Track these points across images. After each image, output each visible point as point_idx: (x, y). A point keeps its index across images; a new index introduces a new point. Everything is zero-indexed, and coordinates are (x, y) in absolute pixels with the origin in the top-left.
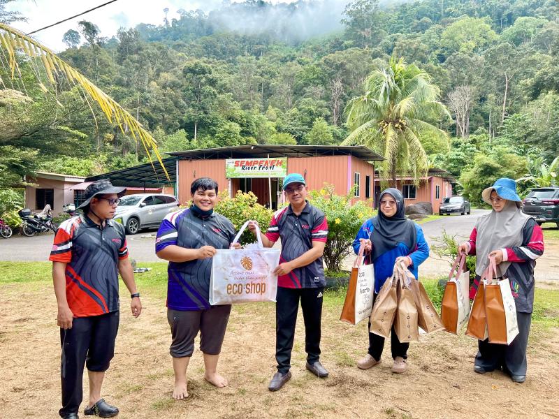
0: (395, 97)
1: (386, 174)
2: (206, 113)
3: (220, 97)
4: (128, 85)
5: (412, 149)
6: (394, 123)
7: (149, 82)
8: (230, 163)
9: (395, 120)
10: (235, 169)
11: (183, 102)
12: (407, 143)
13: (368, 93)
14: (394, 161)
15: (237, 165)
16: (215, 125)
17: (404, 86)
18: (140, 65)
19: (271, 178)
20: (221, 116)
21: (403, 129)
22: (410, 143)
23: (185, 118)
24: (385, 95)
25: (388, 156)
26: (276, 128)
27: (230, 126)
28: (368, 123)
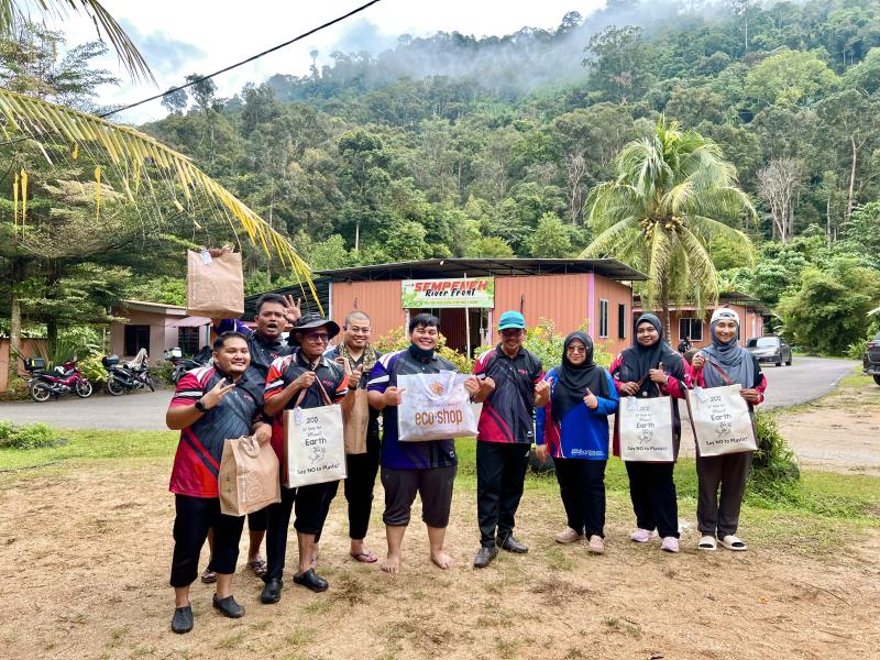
0: (665, 181)
1: (652, 301)
2: (373, 208)
3: (395, 183)
4: (257, 168)
5: (692, 263)
6: (663, 222)
7: (288, 163)
8: (408, 285)
9: (665, 218)
10: (415, 295)
11: (338, 193)
12: (685, 253)
13: (622, 177)
14: (664, 281)
15: (418, 288)
16: (386, 227)
17: (678, 164)
18: (276, 138)
19: (470, 309)
20: (395, 214)
21: (678, 230)
22: (689, 252)
23: (341, 217)
24: (648, 179)
25: (654, 273)
26: (480, 230)
27: (409, 228)
28: (623, 223)
